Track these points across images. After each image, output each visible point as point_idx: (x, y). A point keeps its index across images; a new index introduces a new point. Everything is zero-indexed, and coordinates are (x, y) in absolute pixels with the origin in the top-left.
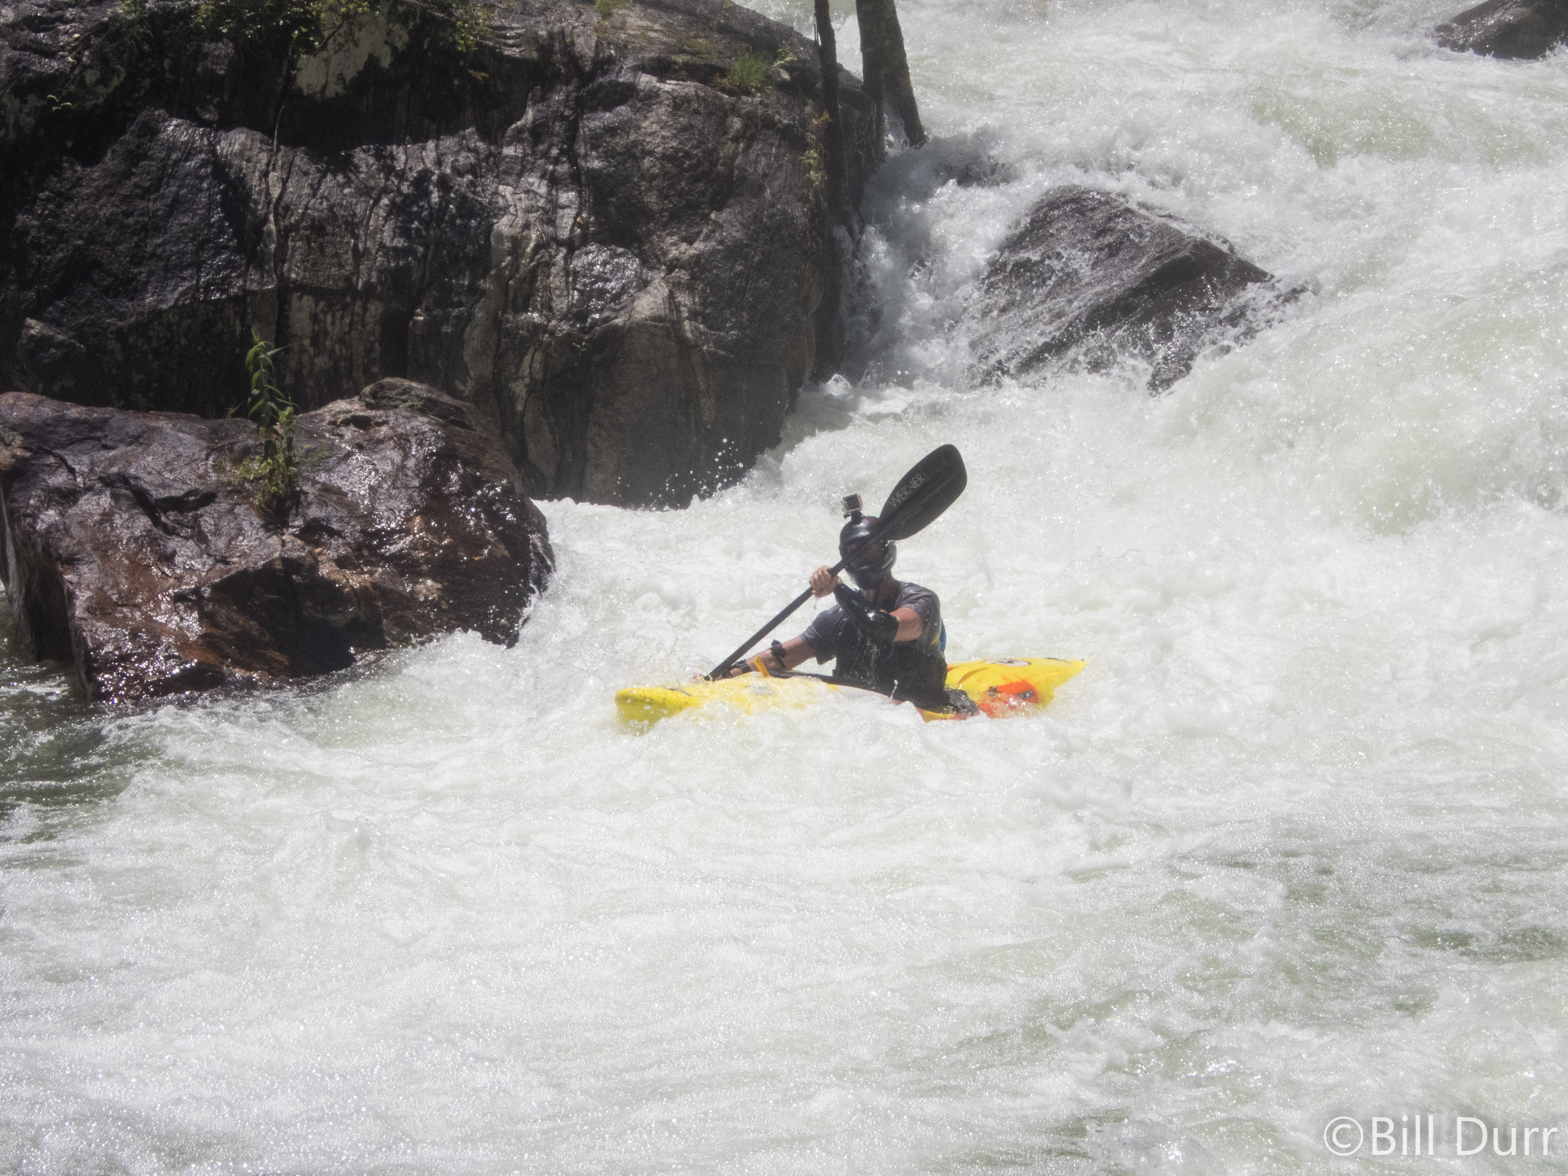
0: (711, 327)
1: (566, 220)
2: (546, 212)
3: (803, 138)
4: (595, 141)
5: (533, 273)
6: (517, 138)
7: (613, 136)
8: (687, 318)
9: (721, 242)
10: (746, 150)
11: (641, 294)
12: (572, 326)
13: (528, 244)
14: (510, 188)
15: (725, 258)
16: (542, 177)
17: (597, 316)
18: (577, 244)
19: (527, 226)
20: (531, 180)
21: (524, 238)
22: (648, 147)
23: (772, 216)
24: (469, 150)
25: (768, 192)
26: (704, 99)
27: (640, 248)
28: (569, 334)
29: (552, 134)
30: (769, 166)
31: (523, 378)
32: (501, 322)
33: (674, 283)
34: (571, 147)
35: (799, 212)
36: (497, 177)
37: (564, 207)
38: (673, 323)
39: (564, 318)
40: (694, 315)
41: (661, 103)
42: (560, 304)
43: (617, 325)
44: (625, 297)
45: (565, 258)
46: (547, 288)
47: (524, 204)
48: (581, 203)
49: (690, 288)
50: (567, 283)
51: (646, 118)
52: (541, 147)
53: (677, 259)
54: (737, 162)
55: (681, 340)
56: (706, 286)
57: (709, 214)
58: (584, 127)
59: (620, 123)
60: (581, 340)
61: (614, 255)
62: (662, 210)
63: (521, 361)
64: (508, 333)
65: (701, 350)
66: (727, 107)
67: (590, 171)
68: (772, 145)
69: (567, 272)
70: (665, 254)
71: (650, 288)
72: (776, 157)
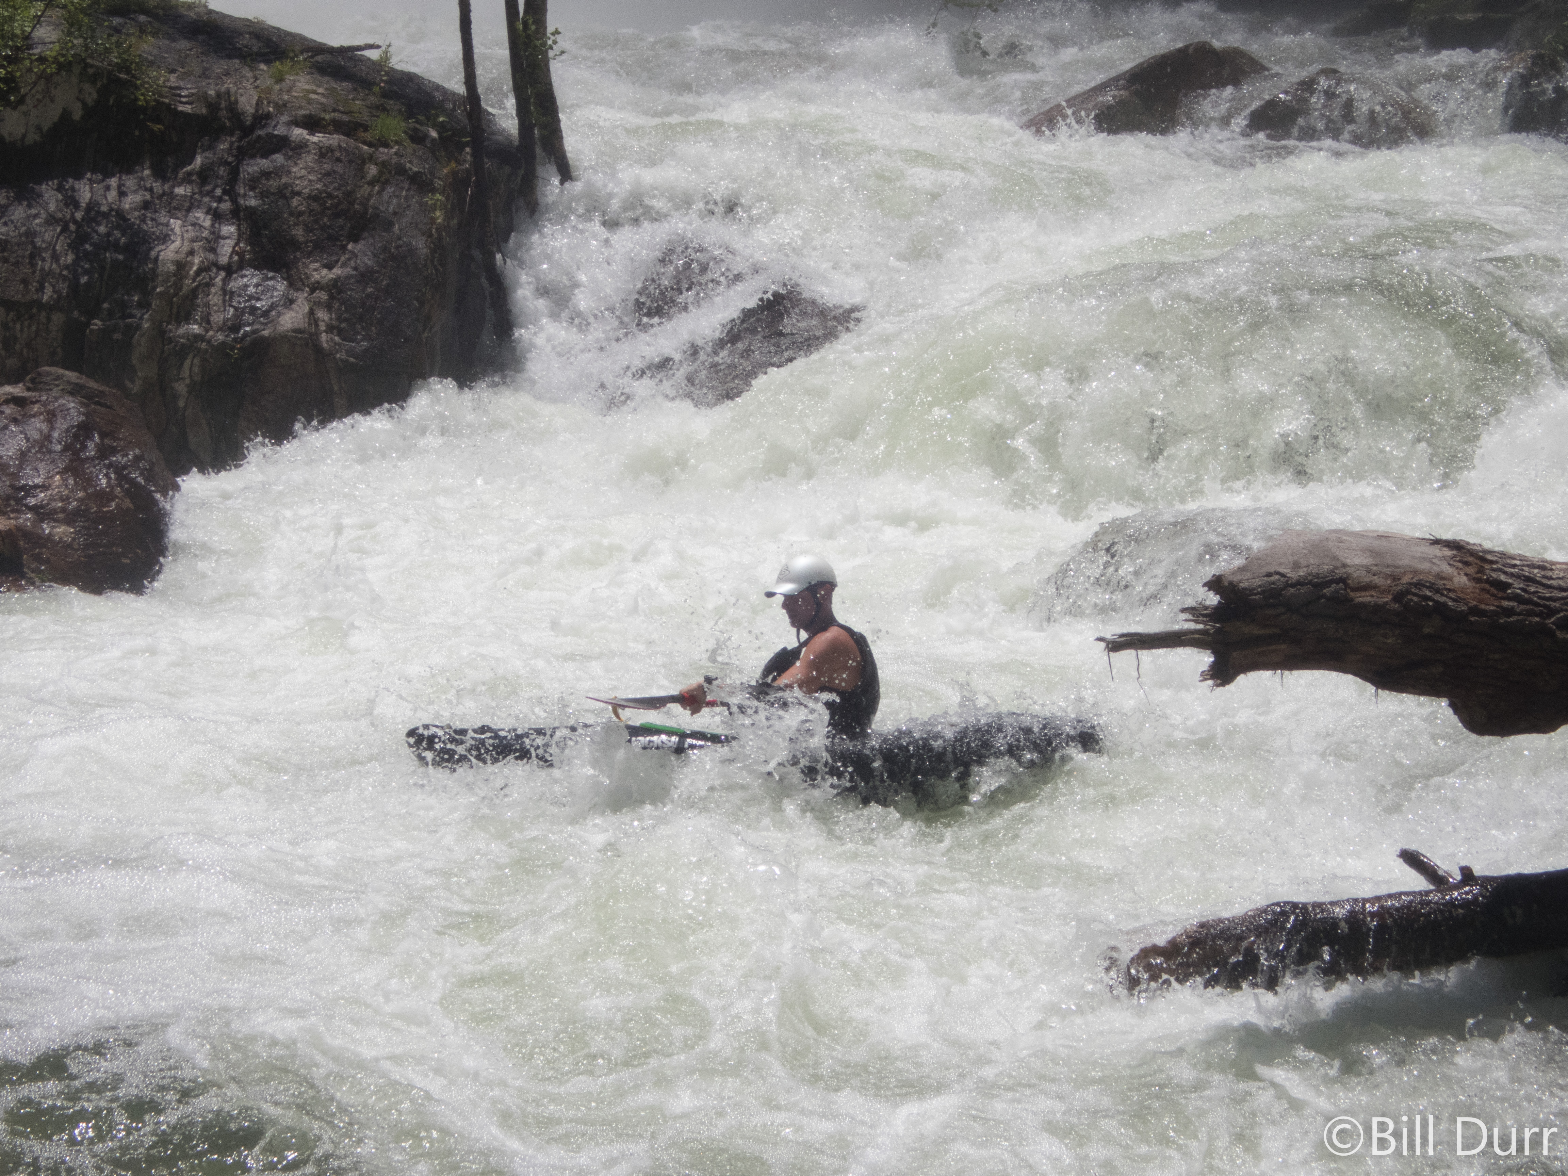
0: (344, 339)
1: (226, 249)
2: (209, 242)
3: (431, 183)
4: (253, 183)
5: (194, 293)
6: (187, 179)
7: (268, 179)
8: (325, 331)
9: (355, 269)
10: (380, 193)
11: (285, 311)
12: (227, 336)
13: (191, 268)
14: (179, 222)
15: (357, 281)
16: (207, 213)
17: (248, 329)
18: (234, 268)
19: (191, 253)
20: (197, 215)
21: (187, 263)
22: (297, 189)
23: (398, 247)
24: (146, 189)
25: (396, 228)
26: (345, 149)
27: (287, 272)
28: (223, 343)
29: (217, 177)
30: (399, 205)
31: (184, 379)
32: (165, 332)
33: (315, 303)
34: (232, 188)
35: (421, 245)
36: (169, 212)
37: (224, 238)
38: (311, 334)
39: (220, 329)
40: (330, 329)
41: (309, 152)
42: (217, 318)
43: (264, 336)
44: (273, 313)
45: (224, 280)
46: (207, 305)
47: (191, 234)
48: (239, 235)
49: (328, 307)
50: (224, 301)
51: (296, 164)
52: (208, 188)
53: (318, 283)
54: (372, 202)
55: (318, 349)
56: (341, 304)
57: (346, 245)
58: (244, 171)
59: (275, 168)
60: (233, 348)
61: (267, 279)
62: (306, 243)
63: (182, 365)
64: (170, 341)
65: (335, 358)
66: (366, 156)
67: (247, 208)
68: (402, 188)
69: (224, 292)
70: (308, 278)
71: (294, 306)
72: (407, 198)
